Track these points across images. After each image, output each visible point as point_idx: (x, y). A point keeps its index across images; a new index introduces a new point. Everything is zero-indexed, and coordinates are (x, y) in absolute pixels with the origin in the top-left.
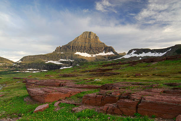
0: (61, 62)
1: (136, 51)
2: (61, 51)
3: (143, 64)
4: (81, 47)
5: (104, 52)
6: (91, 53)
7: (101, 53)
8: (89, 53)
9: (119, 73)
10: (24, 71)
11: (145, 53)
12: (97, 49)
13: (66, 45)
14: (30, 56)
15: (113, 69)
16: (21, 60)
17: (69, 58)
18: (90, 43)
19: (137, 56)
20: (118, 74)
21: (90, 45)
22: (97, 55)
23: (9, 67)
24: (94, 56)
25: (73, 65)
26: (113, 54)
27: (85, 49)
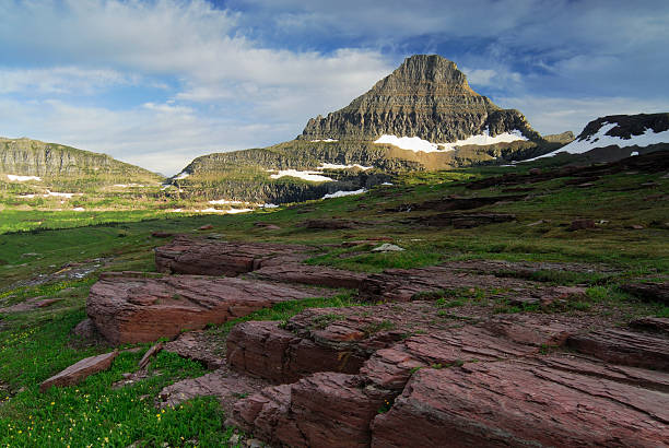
0: (326, 173)
1: (616, 125)
2: (324, 134)
3: (624, 176)
4: (397, 117)
5: (486, 132)
6: (437, 136)
7: (475, 134)
8: (428, 138)
9: (513, 216)
10: (196, 207)
11: (657, 131)
12: (461, 120)
13: (342, 111)
14: (216, 155)
15: (500, 199)
16: (188, 170)
17: (354, 159)
18: (433, 98)
19: (621, 143)
20: (511, 219)
21: (434, 108)
22: (460, 143)
23: (148, 195)
24: (448, 147)
25: (368, 182)
26: (524, 139)
27: (414, 122)
